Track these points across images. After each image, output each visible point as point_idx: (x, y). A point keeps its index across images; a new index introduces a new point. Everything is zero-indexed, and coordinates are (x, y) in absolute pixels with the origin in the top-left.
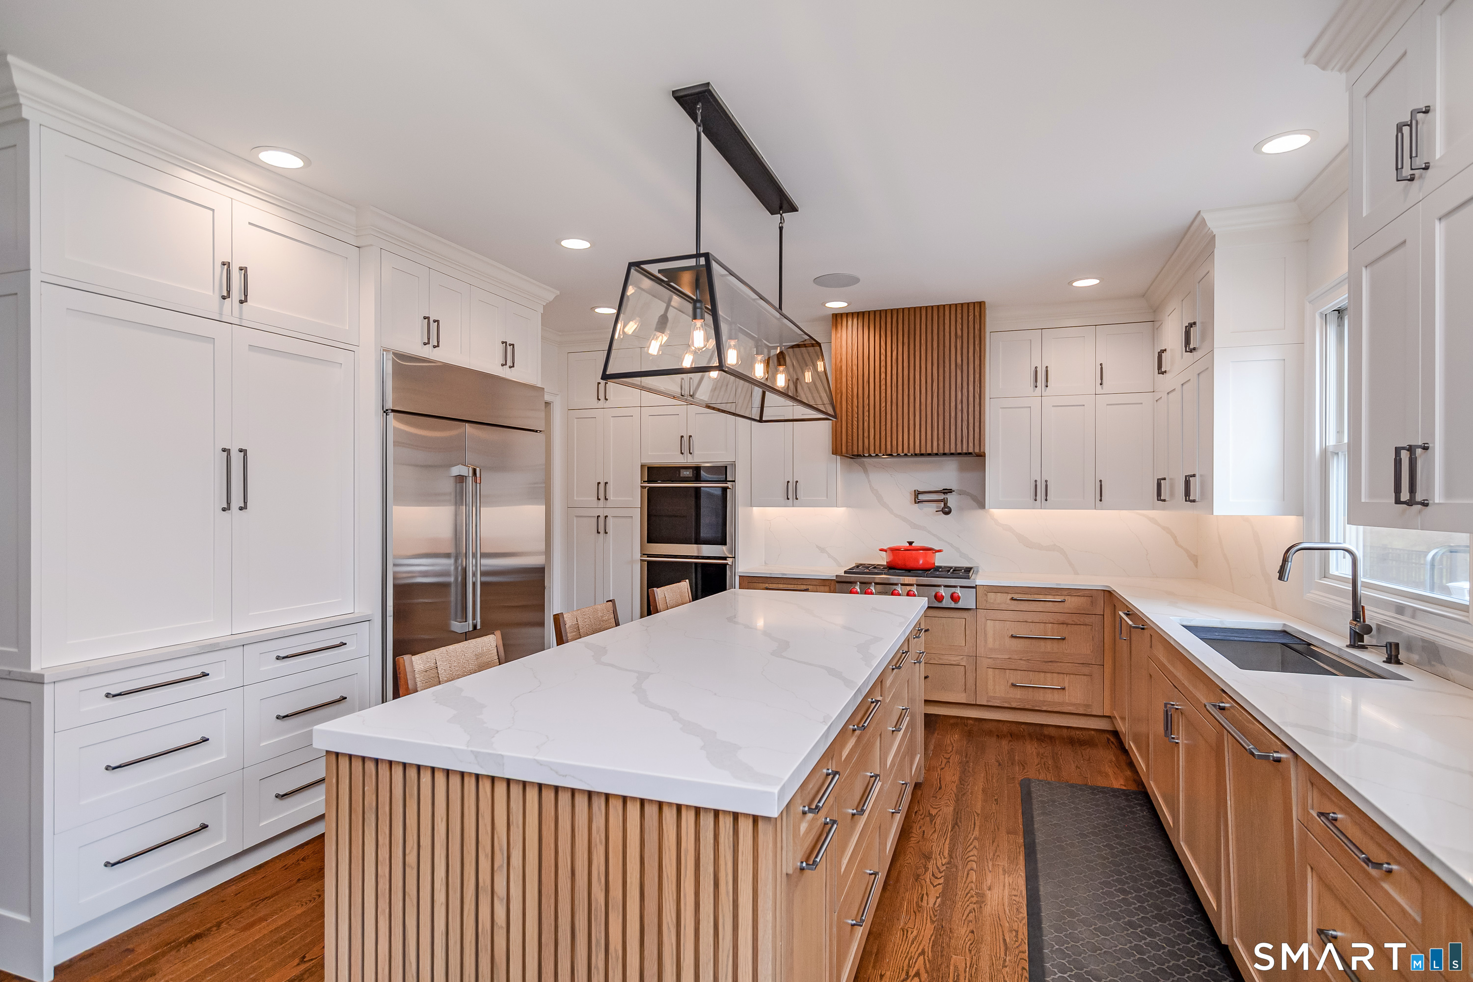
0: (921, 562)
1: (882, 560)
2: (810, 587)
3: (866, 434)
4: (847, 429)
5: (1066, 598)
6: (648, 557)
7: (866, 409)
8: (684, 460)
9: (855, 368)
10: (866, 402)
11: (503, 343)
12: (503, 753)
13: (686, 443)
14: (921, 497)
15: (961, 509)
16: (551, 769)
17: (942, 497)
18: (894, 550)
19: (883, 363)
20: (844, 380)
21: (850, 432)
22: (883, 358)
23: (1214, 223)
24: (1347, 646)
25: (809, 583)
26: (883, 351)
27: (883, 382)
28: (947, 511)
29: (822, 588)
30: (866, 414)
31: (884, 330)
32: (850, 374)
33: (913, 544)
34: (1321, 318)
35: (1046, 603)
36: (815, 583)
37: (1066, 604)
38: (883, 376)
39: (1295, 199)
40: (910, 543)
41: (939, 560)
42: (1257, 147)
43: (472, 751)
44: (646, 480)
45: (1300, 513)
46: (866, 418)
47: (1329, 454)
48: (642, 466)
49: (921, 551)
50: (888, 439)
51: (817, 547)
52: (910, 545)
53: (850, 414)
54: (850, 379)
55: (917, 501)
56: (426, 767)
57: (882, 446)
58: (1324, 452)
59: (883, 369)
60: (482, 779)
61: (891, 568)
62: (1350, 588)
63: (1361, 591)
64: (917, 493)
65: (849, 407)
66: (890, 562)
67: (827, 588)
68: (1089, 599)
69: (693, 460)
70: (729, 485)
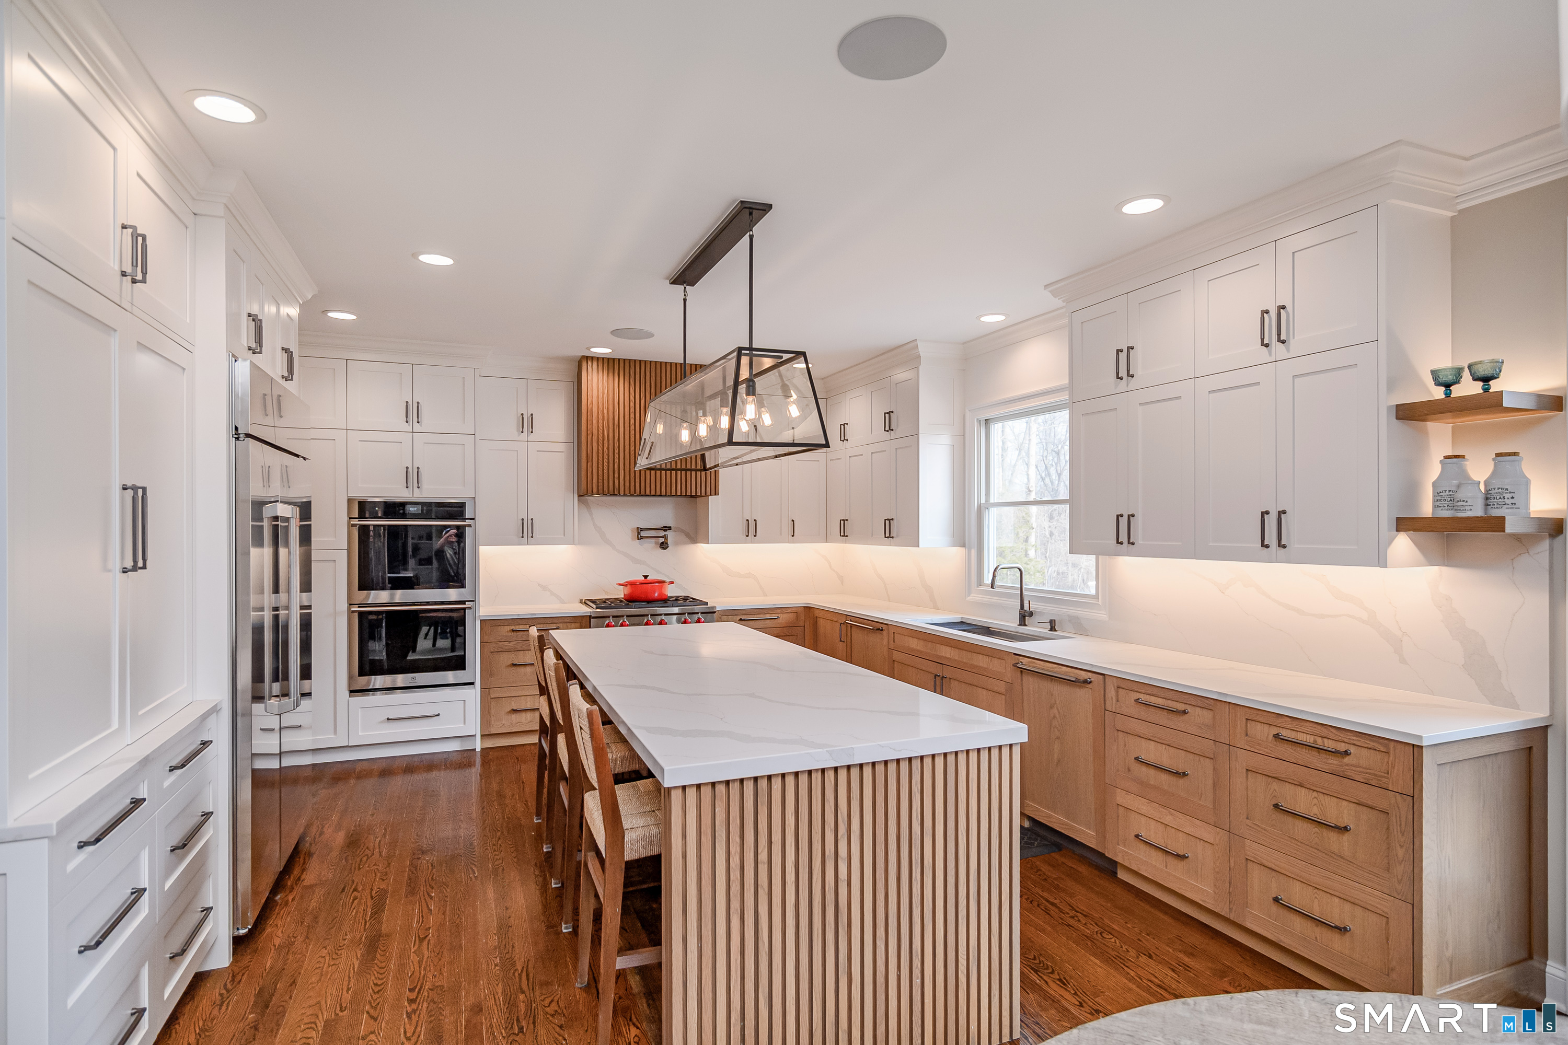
0: (656, 595)
1: (620, 593)
2: (560, 625)
3: (616, 475)
4: (598, 467)
5: (779, 615)
6: (359, 607)
7: (616, 451)
8: (410, 494)
9: (606, 411)
10: (616, 445)
11: (283, 350)
12: (853, 746)
13: (412, 476)
14: (643, 534)
15: (677, 544)
16: (891, 748)
17: (662, 533)
18: (632, 584)
19: (632, 410)
20: (595, 421)
21: (600, 473)
22: (632, 404)
23: (923, 350)
24: (1018, 625)
25: (559, 621)
26: (632, 398)
27: (632, 427)
28: (664, 546)
29: (573, 625)
30: (616, 456)
31: (633, 378)
32: (600, 416)
33: (648, 578)
34: (977, 422)
35: (765, 620)
36: (566, 620)
37: (780, 621)
38: (632, 421)
39: (963, 343)
40: (646, 577)
41: (671, 591)
42: (979, 318)
43: (827, 751)
44: (357, 517)
45: (964, 546)
46: (616, 460)
47: (983, 509)
48: (350, 501)
49: (657, 584)
50: (636, 481)
51: (539, 585)
52: (645, 578)
53: (600, 455)
54: (600, 421)
55: (639, 538)
56: (789, 773)
57: (631, 488)
58: (980, 507)
59: (632, 415)
60: (827, 770)
61: (631, 600)
62: (1019, 592)
63: (1025, 593)
64: (639, 530)
65: (600, 448)
66: (628, 595)
67: (578, 625)
68: (795, 614)
69: (421, 495)
70: (468, 522)
